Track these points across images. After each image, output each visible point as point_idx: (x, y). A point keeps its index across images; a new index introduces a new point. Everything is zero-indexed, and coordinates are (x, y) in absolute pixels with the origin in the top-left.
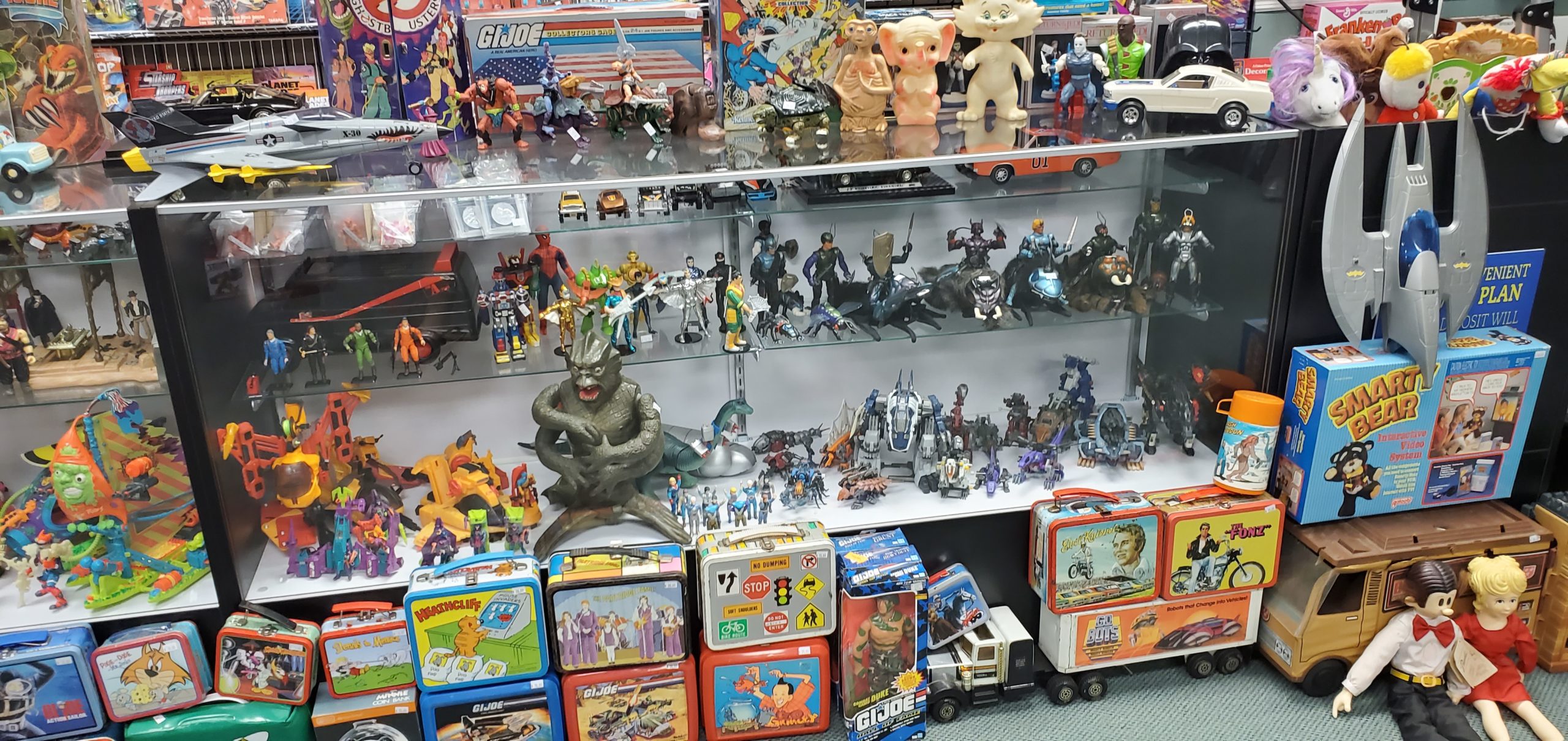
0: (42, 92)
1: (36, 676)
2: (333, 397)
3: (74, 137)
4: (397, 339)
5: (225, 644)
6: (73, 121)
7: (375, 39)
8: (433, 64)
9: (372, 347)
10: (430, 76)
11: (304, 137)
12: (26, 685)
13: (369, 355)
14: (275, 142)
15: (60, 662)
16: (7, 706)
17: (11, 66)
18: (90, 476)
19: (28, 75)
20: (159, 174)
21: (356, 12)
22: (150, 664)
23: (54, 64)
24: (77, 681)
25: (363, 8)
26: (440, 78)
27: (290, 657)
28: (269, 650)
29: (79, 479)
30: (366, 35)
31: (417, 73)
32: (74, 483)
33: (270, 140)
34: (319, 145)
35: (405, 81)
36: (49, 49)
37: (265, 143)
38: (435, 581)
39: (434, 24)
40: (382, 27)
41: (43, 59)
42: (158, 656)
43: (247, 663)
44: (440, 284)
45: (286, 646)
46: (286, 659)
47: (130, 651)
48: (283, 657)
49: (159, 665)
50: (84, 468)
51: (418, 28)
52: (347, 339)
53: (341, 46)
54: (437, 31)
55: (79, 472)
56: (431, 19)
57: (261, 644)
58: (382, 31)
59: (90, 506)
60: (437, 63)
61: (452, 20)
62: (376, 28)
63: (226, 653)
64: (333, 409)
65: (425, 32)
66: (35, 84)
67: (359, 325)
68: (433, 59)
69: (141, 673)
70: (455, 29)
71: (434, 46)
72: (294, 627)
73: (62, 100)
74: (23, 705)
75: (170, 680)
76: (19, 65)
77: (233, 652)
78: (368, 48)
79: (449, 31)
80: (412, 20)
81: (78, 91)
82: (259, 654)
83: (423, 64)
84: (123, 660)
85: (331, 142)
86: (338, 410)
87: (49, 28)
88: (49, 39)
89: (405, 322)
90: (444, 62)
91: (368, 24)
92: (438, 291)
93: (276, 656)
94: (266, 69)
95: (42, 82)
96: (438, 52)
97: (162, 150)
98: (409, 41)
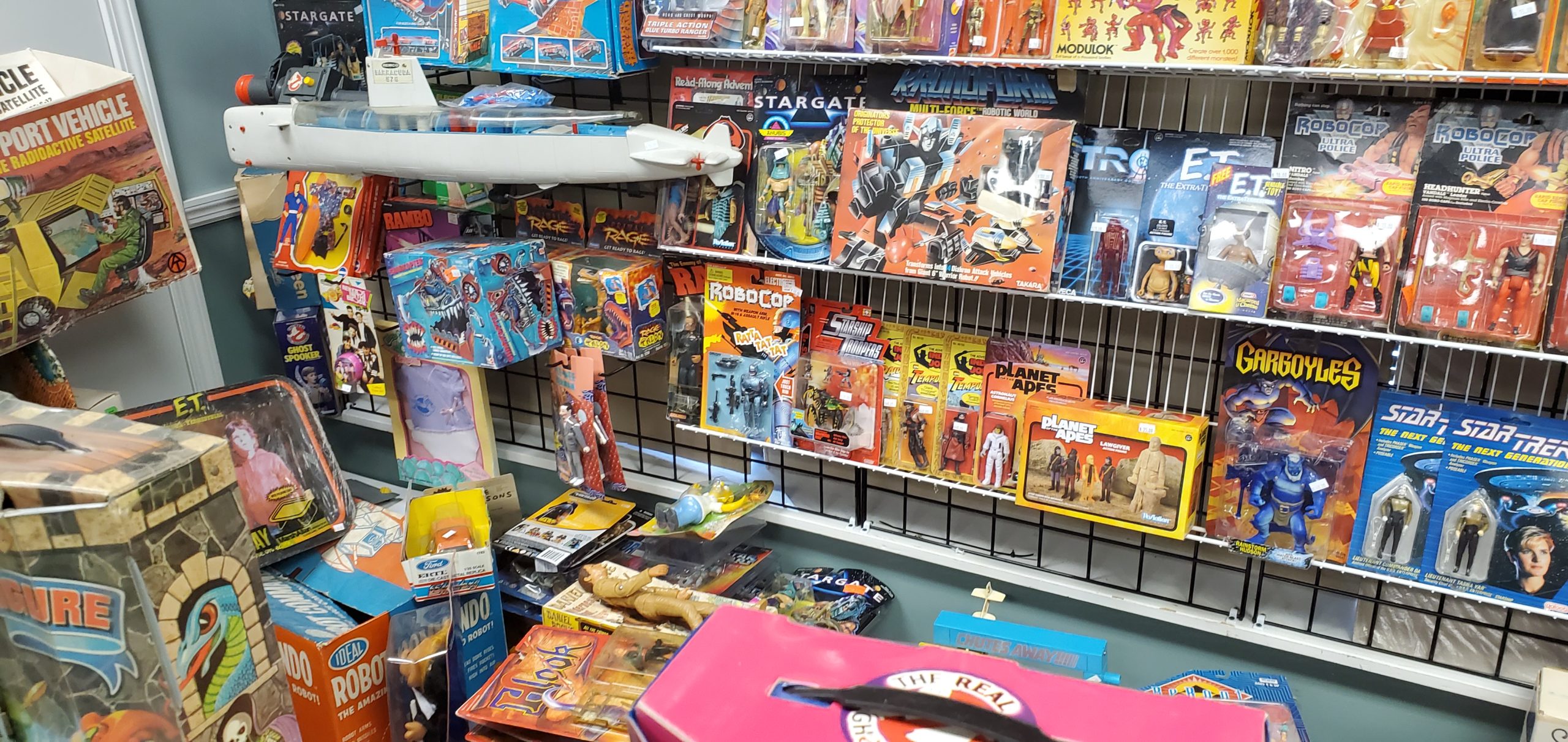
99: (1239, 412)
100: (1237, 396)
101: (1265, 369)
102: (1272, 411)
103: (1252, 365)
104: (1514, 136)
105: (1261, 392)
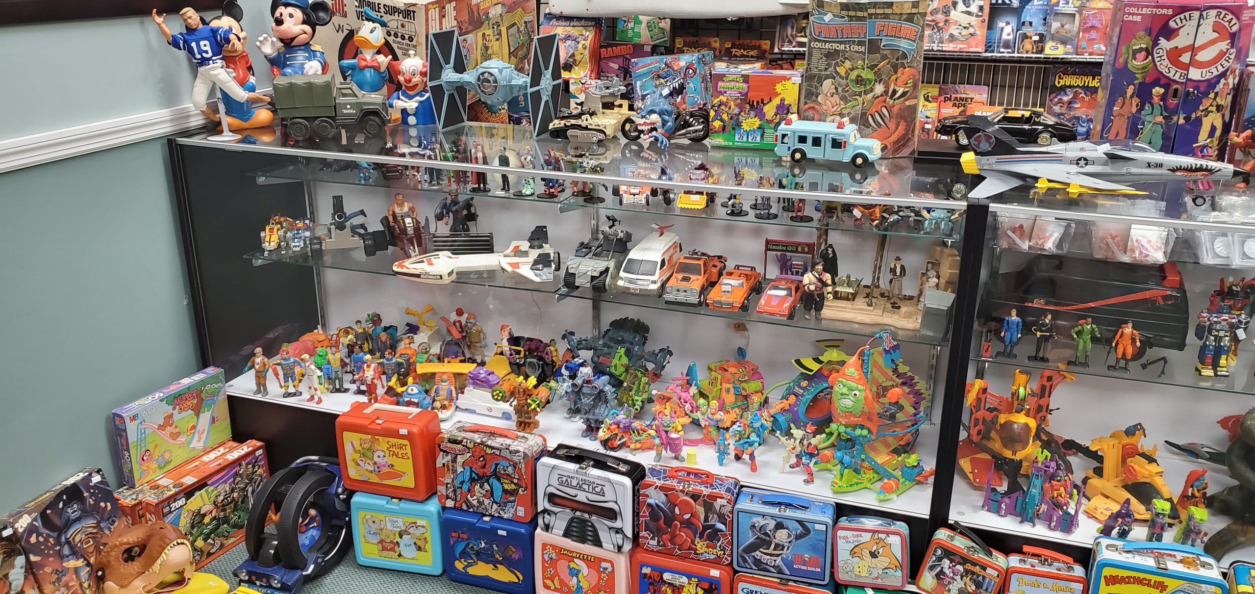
0: (885, 102)
1: (799, 532)
2: (1047, 373)
3: (894, 138)
4: (1117, 337)
5: (935, 551)
6: (898, 124)
7: (1167, 83)
8: (1210, 109)
9: (1094, 339)
10: (1204, 119)
11: (1112, 163)
12: (789, 536)
13: (1089, 345)
14: (1086, 164)
15: (817, 527)
16: (773, 546)
17: (870, 81)
18: (863, 394)
19: (879, 89)
20: (984, 178)
21: (1157, 60)
22: (875, 548)
23: (899, 82)
24: (823, 544)
25: (1165, 57)
26: (1213, 120)
27: (984, 577)
28: (969, 566)
29: (855, 395)
30: (1160, 79)
31: (1193, 116)
32: (850, 397)
33: (1082, 162)
34: (1124, 171)
35: (1182, 121)
36: (900, 71)
37: (1078, 164)
38: (1125, 555)
39: (1223, 75)
40: (1178, 74)
41: (894, 77)
42: (882, 544)
43: (947, 571)
44: (1166, 298)
45: (984, 569)
46: (980, 578)
47: (863, 534)
48: (978, 576)
49: (881, 551)
50: (860, 387)
51: (1207, 77)
52: (1076, 329)
53: (1131, 87)
54: (1223, 81)
55: (857, 389)
56: (1221, 70)
57: (964, 560)
58: (1177, 78)
59: (855, 416)
60: (1214, 109)
61: (1237, 72)
62: (1171, 75)
63: (934, 558)
64: (1045, 383)
65: (1213, 81)
66: (882, 95)
67: (1090, 320)
68: (1211, 105)
69: (866, 553)
70: (1237, 79)
71: (1216, 94)
72: (991, 554)
73: (895, 110)
74: (782, 549)
75: (886, 565)
76: (876, 81)
77: (940, 559)
78: (1158, 91)
79: (1232, 81)
80: (1204, 70)
81: (907, 103)
82: (960, 568)
83: (1201, 108)
84: (856, 539)
85: (1134, 170)
86: (1048, 384)
87: (905, 56)
88: (902, 63)
89: (1130, 325)
90: (1219, 108)
91: (1164, 70)
92: (1162, 303)
93: (973, 573)
94: (950, 86)
95: (887, 95)
96: (1218, 99)
97: (993, 159)
98: (1196, 88)
99: (1056, 105)
100: (1055, 97)
101: (1068, 84)
102: (1070, 103)
103: (1062, 82)
105: (1066, 94)
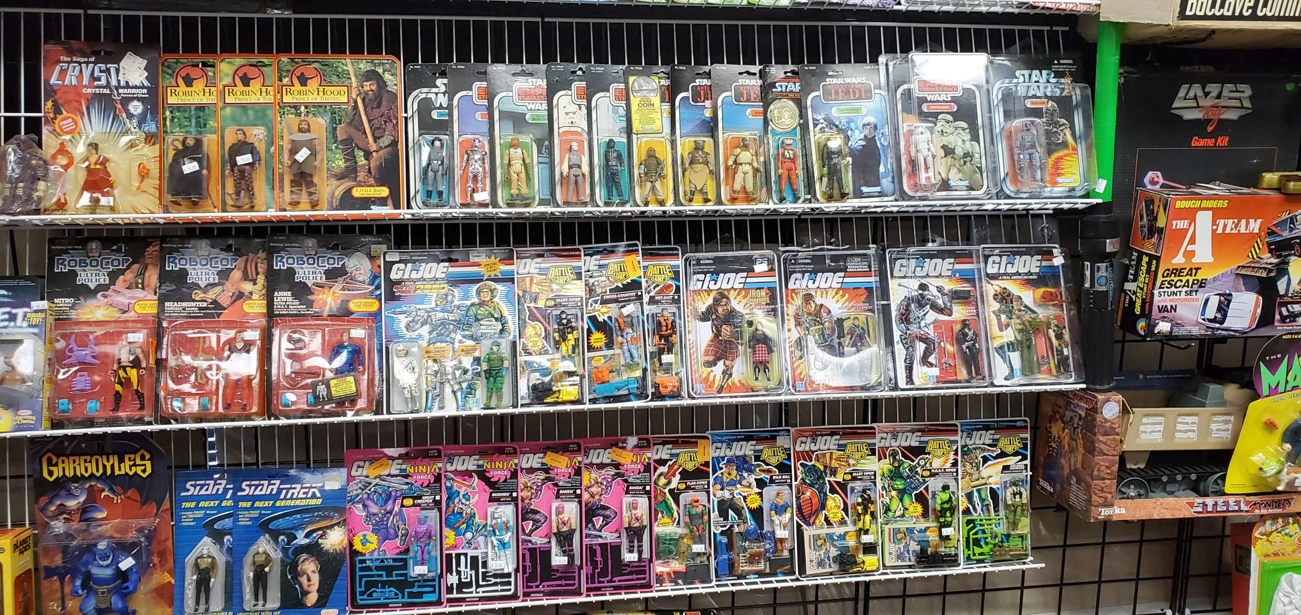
104: (224, 260)
